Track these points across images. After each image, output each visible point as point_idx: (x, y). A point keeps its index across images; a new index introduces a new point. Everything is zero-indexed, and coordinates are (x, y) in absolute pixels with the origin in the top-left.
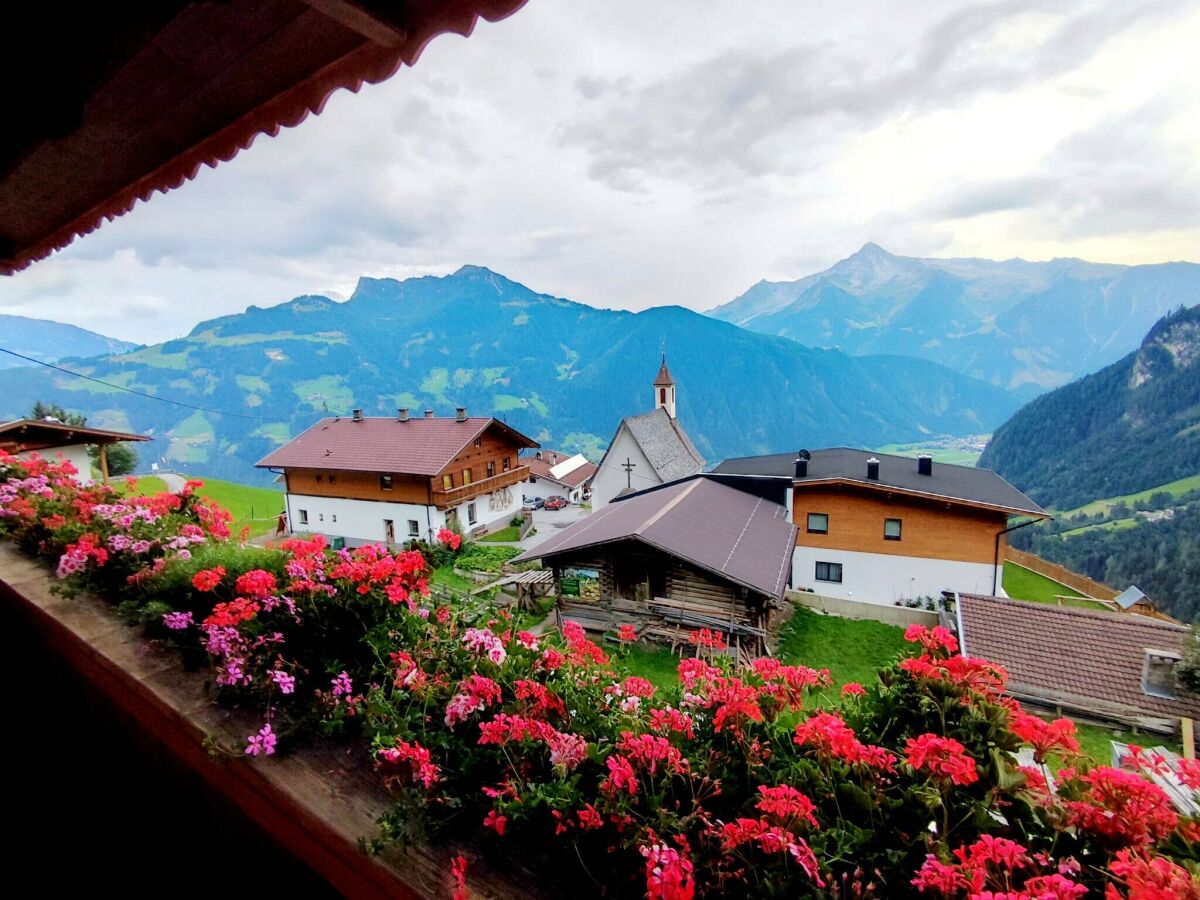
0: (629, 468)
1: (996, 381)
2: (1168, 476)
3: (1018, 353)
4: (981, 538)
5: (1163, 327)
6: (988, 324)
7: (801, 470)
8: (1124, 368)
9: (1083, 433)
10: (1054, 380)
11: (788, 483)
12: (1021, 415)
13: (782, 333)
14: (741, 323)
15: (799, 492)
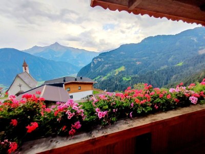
0: (20, 86)
1: (77, 66)
2: (96, 77)
3: (79, 62)
4: (90, 87)
5: (93, 59)
6: (75, 57)
7: (64, 81)
8: (90, 64)
9: (87, 72)
10: (84, 66)
11: (63, 83)
12: (81, 70)
13: (41, 56)
14: (32, 54)
15: (65, 84)
